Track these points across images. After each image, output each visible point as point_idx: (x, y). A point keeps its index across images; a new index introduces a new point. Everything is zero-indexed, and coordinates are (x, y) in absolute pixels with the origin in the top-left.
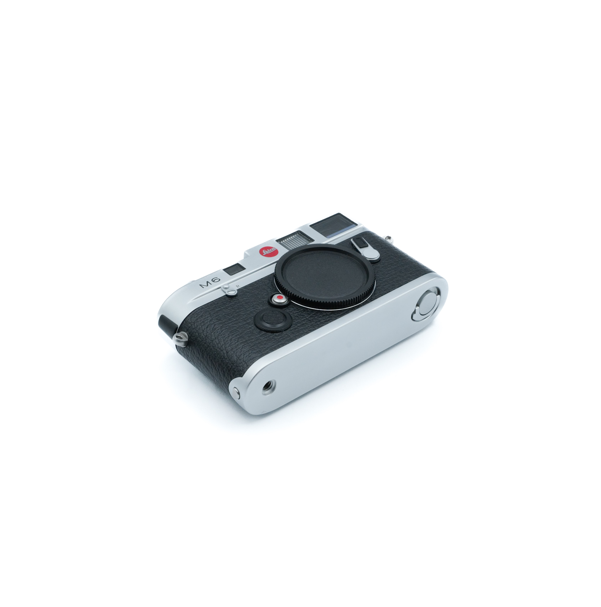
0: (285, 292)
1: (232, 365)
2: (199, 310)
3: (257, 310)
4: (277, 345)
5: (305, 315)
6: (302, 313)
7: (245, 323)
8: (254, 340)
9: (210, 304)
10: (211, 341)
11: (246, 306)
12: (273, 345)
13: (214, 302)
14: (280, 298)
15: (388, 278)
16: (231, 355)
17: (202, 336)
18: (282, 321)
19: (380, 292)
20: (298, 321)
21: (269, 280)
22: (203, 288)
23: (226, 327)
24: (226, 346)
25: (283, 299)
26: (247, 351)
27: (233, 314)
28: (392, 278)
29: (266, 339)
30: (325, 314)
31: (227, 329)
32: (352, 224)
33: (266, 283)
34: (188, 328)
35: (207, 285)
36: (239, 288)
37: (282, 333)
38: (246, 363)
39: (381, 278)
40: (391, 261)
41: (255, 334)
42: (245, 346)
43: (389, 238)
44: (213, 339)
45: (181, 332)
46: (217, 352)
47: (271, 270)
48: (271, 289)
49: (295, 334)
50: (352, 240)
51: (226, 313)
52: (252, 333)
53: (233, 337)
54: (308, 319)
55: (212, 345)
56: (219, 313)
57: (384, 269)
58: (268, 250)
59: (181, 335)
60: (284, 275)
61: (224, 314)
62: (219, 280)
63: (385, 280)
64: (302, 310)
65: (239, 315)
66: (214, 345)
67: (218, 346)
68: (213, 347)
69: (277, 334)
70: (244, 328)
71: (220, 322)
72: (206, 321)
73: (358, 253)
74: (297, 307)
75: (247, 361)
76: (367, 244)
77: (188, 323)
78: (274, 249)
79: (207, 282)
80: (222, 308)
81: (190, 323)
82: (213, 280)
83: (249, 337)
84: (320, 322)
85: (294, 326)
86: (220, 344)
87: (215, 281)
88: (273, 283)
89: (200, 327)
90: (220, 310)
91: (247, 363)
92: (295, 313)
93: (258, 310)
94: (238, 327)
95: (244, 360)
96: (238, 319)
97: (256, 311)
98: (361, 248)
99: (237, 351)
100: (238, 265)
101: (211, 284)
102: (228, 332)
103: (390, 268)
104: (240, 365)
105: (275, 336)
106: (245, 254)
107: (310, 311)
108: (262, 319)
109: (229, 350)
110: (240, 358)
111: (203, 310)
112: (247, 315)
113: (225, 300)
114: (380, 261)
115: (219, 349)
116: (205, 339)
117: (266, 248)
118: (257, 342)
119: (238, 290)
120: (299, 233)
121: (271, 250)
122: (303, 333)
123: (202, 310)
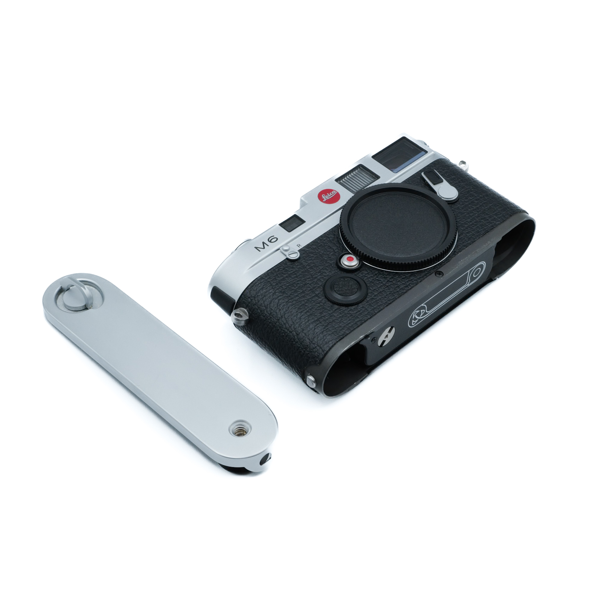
0: (355, 252)
1: (304, 350)
2: (258, 280)
3: (325, 276)
4: (354, 322)
5: (381, 280)
6: (377, 277)
7: (314, 295)
8: (327, 318)
9: (269, 272)
10: (277, 321)
11: (312, 272)
12: (350, 322)
13: (274, 268)
14: (350, 259)
15: (471, 223)
16: (303, 338)
17: (266, 314)
18: (356, 290)
19: (463, 243)
20: (375, 288)
21: (334, 235)
22: (260, 251)
23: (292, 302)
24: (295, 327)
25: (354, 262)
26: (320, 333)
27: (298, 284)
28: (475, 222)
29: (341, 315)
30: (404, 277)
31: (293, 304)
32: (421, 150)
33: (331, 239)
34: (248, 304)
35: (264, 248)
36: (301, 247)
37: (358, 306)
38: (320, 347)
39: (463, 224)
40: (471, 200)
41: (327, 309)
42: (318, 326)
43: (463, 162)
44: (278, 318)
45: (239, 308)
46: (285, 334)
47: (335, 221)
48: (337, 246)
49: (373, 306)
50: (423, 174)
51: (289, 283)
52: (323, 308)
53: (303, 315)
54: (386, 285)
55: (278, 325)
56: (282, 284)
57: (465, 210)
58: (328, 194)
59: (240, 312)
60: (351, 230)
61: (288, 284)
62: (276, 239)
63: (467, 225)
64: (377, 272)
65: (305, 284)
66: (281, 326)
67: (286, 327)
68: (280, 327)
69: (353, 307)
70: (313, 302)
71: (284, 295)
72: (269, 295)
73: (433, 193)
74: (371, 270)
75: (321, 346)
76: (442, 180)
77: (247, 297)
78: (335, 192)
79: (263, 243)
80: (285, 276)
81: (249, 298)
82: (270, 240)
83: (321, 313)
84: (399, 288)
85: (370, 295)
86: (287, 324)
87: (272, 241)
88: (339, 238)
89: (262, 302)
90: (283, 278)
91: (323, 348)
92: (369, 278)
93: (327, 276)
94: (305, 301)
95: (319, 344)
96: (305, 290)
97: (325, 278)
98: (434, 184)
99: (309, 332)
100: (295, 217)
101: (268, 246)
102: (296, 309)
103: (472, 209)
104: (314, 350)
105: (350, 310)
106: (301, 200)
107: (387, 274)
108: (332, 288)
109: (299, 332)
110: (314, 342)
111: (264, 281)
112: (315, 284)
113: (286, 266)
114: (458, 200)
115: (288, 330)
116: (269, 318)
117: (326, 192)
118: (330, 319)
119: (300, 251)
120: (361, 168)
121: (332, 193)
122: (382, 304)
123: (262, 281)
